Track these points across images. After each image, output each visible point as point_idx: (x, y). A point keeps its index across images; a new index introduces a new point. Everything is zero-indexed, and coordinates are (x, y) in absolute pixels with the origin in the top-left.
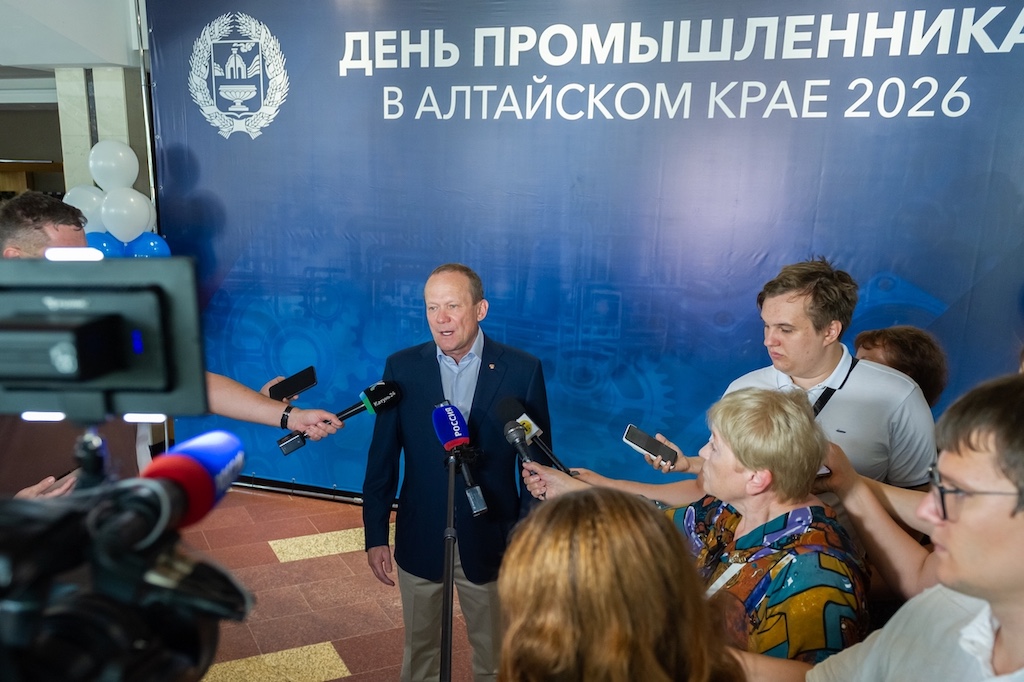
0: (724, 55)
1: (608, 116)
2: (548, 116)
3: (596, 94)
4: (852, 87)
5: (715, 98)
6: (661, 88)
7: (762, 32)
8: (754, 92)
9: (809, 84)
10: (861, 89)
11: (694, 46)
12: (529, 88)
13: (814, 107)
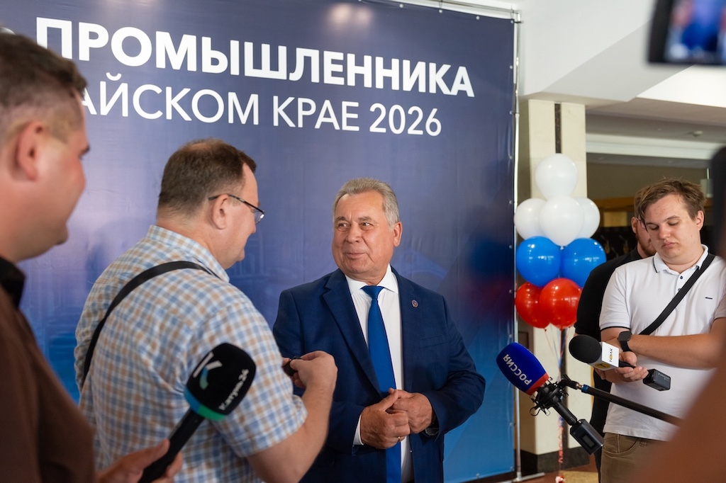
0: (281, 74)
1: (187, 118)
2: (125, 113)
3: (174, 96)
4: (373, 109)
5: (278, 110)
6: (232, 97)
7: (308, 60)
8: (307, 107)
9: (345, 104)
10: (378, 111)
11: (257, 64)
12: (103, 85)
13: (350, 122)
